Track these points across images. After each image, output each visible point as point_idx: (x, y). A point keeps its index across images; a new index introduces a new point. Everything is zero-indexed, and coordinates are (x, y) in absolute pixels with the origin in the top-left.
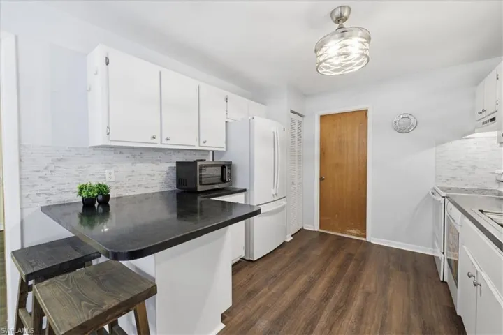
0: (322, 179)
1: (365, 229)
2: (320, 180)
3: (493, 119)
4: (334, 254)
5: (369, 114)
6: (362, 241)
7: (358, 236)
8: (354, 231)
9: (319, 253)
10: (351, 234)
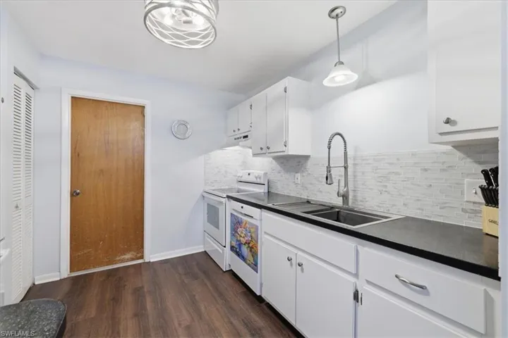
0: (74, 194)
1: (142, 247)
2: (72, 195)
3: (246, 137)
4: (116, 300)
5: (148, 112)
6: (140, 264)
7: (133, 259)
8: (128, 256)
9: (93, 312)
10: (123, 261)
